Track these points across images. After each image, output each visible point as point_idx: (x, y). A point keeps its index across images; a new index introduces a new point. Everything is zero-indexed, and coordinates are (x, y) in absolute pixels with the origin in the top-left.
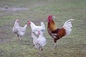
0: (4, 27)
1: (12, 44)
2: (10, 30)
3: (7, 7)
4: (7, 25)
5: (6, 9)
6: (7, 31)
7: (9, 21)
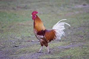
0: (78, 29)
1: (85, 49)
2: (85, 32)
3: (86, 4)
4: (82, 26)
5: (84, 7)
6: (82, 33)
7: (85, 21)
